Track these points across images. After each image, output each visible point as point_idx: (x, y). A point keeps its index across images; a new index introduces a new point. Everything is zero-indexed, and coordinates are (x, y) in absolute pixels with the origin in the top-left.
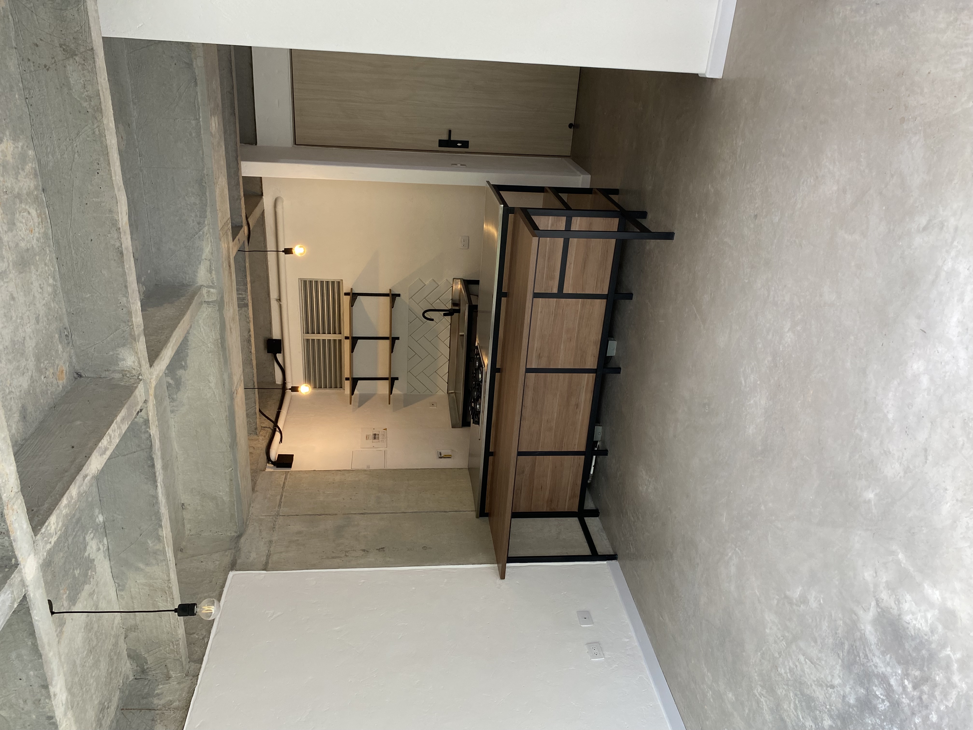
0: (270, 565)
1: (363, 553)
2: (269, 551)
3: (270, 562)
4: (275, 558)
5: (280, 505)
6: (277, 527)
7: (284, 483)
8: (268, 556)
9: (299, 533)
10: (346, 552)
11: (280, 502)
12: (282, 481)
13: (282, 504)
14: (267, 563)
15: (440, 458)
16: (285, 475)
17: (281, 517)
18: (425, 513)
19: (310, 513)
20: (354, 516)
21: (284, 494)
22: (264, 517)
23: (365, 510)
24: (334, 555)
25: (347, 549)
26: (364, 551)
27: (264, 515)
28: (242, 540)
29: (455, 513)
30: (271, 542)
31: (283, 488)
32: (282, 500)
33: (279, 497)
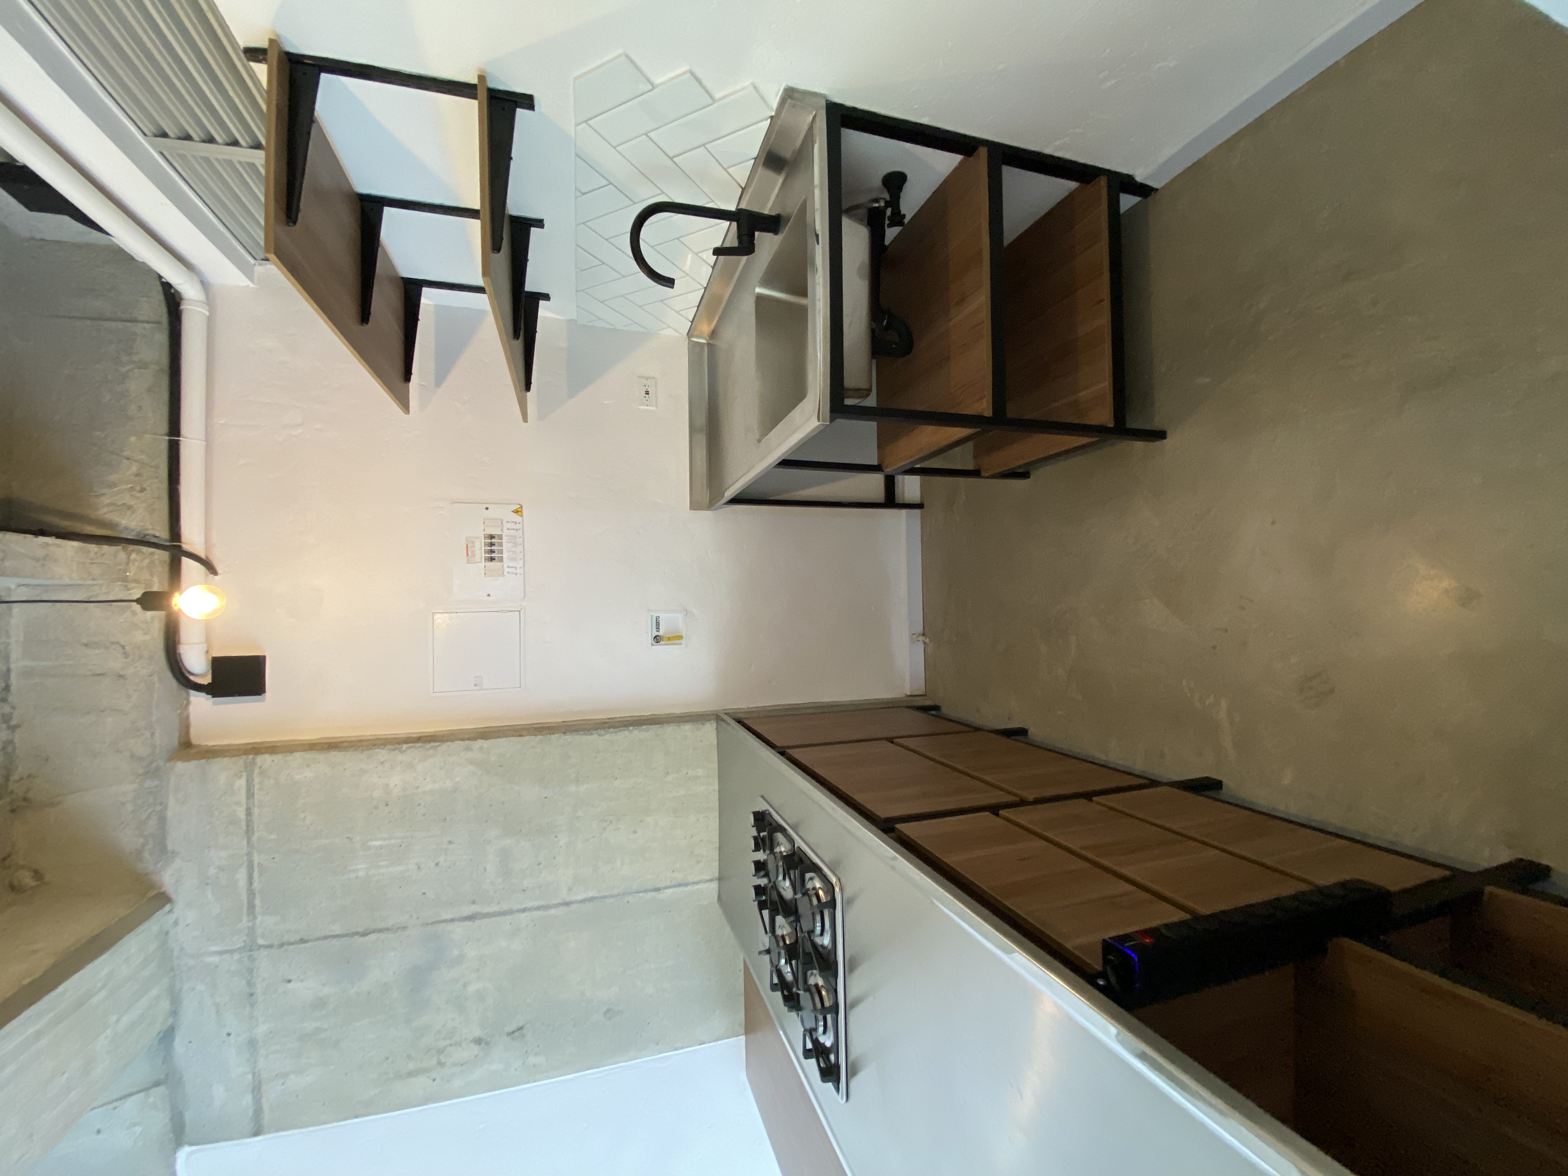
0: (267, 1117)
1: (475, 1049)
2: (254, 1074)
3: (266, 1107)
4: (271, 1094)
5: (251, 907)
6: (259, 989)
7: (249, 813)
8: (257, 1089)
9: (320, 1004)
10: (440, 1051)
11: (251, 893)
12: (238, 803)
13: (257, 902)
14: (258, 1111)
15: (657, 639)
16: (244, 775)
17: (264, 953)
18: (612, 900)
19: (337, 929)
20: (449, 927)
21: (256, 859)
22: (215, 959)
23: (474, 902)
24: (411, 1066)
25: (442, 1044)
26: (480, 1044)
27: (214, 949)
28: (179, 1046)
29: (675, 890)
30: (252, 1043)
31: (249, 831)
32: (256, 885)
33: (241, 876)
